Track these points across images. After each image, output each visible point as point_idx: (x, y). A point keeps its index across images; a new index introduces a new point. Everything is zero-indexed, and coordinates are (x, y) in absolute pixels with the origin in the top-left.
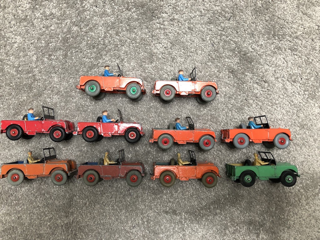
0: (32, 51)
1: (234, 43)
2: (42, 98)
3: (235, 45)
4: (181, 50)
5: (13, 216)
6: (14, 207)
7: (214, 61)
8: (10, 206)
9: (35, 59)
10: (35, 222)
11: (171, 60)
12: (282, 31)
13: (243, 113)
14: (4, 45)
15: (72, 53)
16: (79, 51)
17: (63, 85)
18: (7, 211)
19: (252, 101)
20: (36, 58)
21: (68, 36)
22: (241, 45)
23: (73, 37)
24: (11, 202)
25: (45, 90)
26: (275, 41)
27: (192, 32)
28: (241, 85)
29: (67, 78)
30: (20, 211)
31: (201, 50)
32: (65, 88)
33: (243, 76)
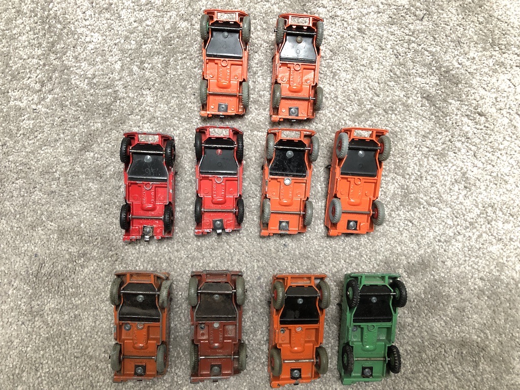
0: (115, 56)
1: (429, 55)
2: (126, 127)
3: (431, 57)
4: (346, 61)
5: (67, 314)
6: (69, 298)
7: (398, 79)
8: (63, 297)
9: (120, 68)
10: (101, 325)
11: (331, 76)
12: (505, 40)
13: (446, 162)
14: (74, 45)
15: (176, 60)
16: (188, 57)
17: (160, 107)
18: (57, 305)
19: (461, 144)
20: (121, 65)
21: (171, 35)
22: (441, 57)
23: (178, 37)
24: (65, 291)
25: (131, 115)
26: (494, 53)
27: (364, 35)
28: (441, 118)
29: (168, 97)
30: (79, 304)
31: (378, 62)
32: (163, 112)
33: (445, 105)
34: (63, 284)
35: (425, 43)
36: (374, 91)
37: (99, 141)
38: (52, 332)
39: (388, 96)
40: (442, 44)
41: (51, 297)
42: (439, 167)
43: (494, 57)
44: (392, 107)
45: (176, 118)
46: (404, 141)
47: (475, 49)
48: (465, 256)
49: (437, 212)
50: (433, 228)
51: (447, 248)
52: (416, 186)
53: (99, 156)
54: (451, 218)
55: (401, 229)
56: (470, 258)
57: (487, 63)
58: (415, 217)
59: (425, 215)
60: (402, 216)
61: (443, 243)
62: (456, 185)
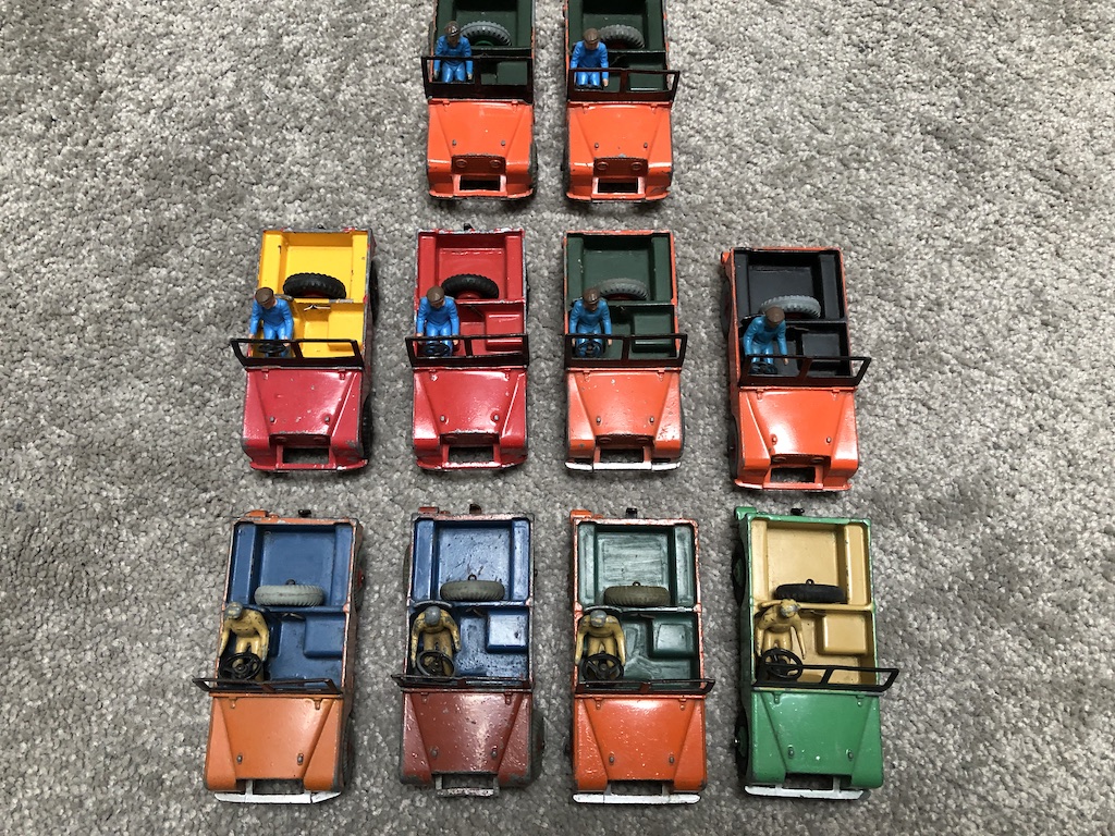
0: (223, 60)
1: (932, 43)
2: (244, 209)
3: (936, 48)
4: (747, 62)
5: (91, 649)
6: (98, 608)
7: (867, 96)
8: (83, 606)
9: (231, 85)
11: (716, 92)
24: (88, 590)
26: (1074, 38)
28: (972, 174)
30: (121, 624)
31: (818, 63)
32: (331, 177)
33: (979, 147)
34: (84, 574)
35: (920, 20)
36: (813, 121)
37: (180, 241)
38: (51, 695)
39: (846, 132)
40: (957, 21)
41: (51, 608)
42: (978, 281)
43: (1074, 47)
44: (858, 155)
45: (361, 188)
46: (891, 227)
47: (1032, 30)
48: (1063, 481)
49: (983, 381)
50: (979, 416)
51: (1017, 461)
52: (929, 323)
53: (181, 275)
54: (1019, 392)
55: (903, 422)
56: (1073, 484)
57: (1062, 59)
58: (933, 394)
59: (956, 387)
60: (902, 391)
61: (1007, 451)
62: (1022, 318)
